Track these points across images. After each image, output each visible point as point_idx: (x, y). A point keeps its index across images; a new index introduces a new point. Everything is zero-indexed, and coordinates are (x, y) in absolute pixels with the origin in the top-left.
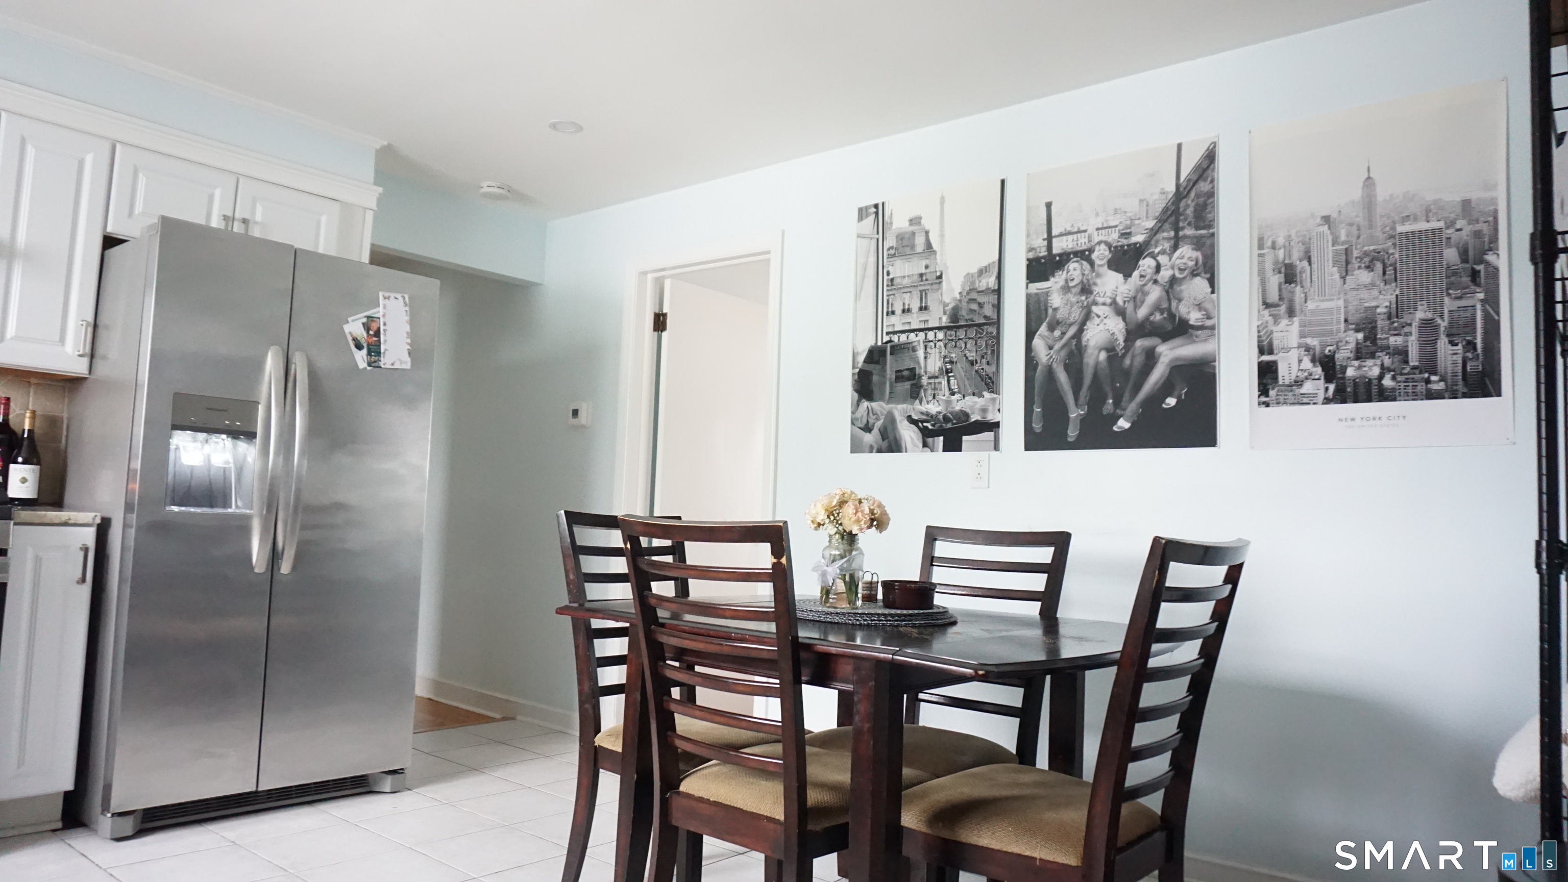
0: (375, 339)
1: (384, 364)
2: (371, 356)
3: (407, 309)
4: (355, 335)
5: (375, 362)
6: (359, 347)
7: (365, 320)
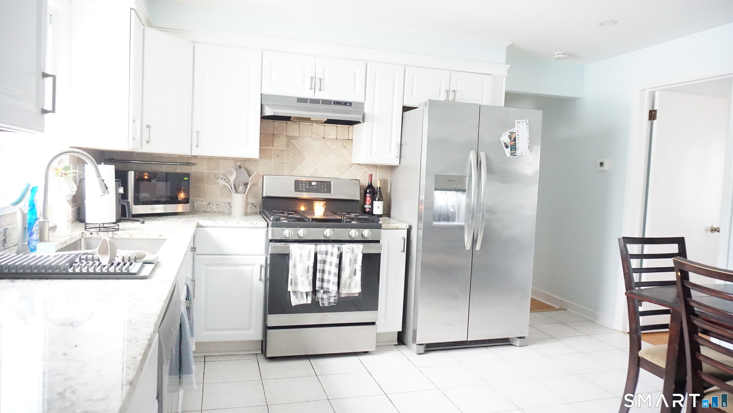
0: (514, 142)
1: (518, 154)
2: (512, 151)
3: (528, 126)
4: (505, 142)
5: (514, 153)
6: (507, 147)
7: (509, 134)
